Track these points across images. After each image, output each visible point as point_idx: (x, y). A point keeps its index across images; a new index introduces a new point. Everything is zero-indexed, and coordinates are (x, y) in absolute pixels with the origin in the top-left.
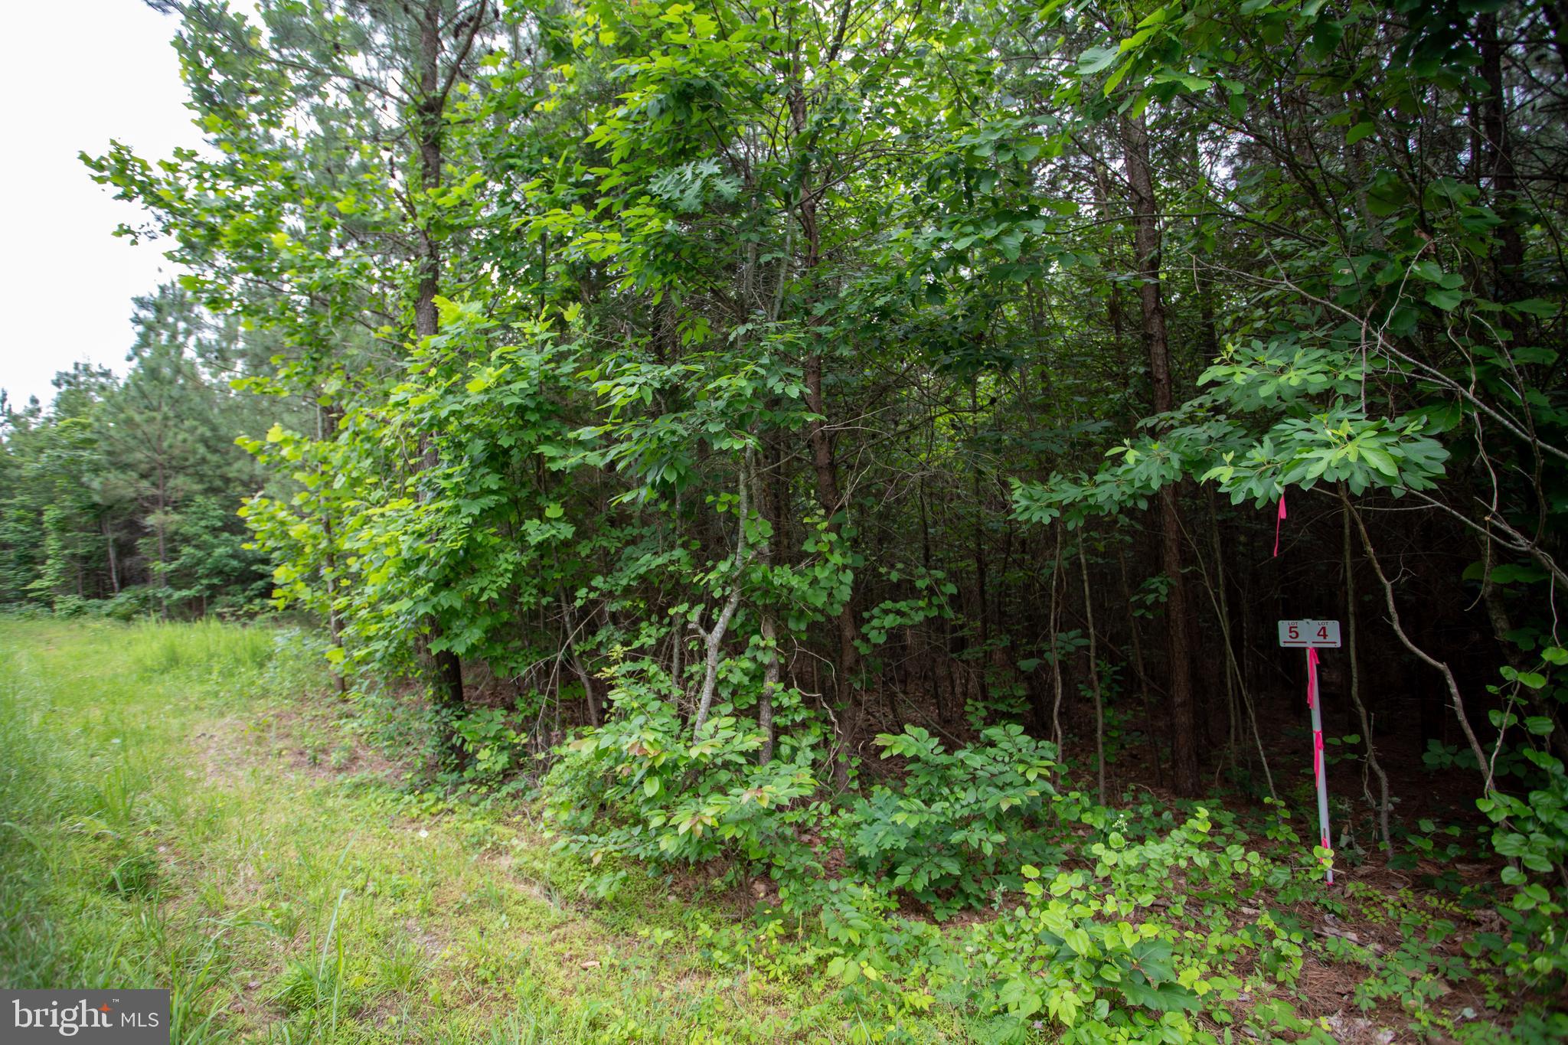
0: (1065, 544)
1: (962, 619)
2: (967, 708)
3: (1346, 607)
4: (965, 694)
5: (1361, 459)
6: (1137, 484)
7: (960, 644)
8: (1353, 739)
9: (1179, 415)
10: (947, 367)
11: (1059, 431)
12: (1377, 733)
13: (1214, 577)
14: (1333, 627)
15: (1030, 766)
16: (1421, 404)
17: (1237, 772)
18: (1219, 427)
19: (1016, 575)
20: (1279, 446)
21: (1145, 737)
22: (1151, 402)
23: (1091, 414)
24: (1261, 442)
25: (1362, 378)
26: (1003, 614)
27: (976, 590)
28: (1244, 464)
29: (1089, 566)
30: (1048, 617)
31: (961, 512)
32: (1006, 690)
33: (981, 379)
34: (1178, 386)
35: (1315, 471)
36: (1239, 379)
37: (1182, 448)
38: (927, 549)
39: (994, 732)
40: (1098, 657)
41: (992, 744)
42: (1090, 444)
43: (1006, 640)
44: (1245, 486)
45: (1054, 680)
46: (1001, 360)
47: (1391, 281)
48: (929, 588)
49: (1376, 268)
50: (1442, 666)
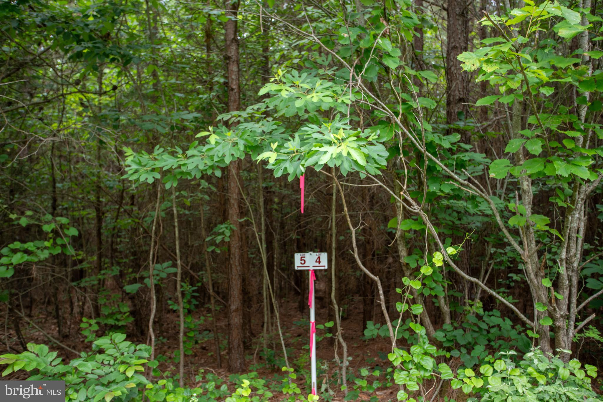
0: (163, 199)
1: (82, 255)
2: (82, 325)
3: (331, 245)
4: (82, 314)
5: (349, 154)
6: (216, 159)
7: (80, 275)
8: (330, 324)
9: (244, 114)
10: (79, 55)
11: (164, 117)
12: (343, 319)
13: (259, 225)
14: (324, 256)
15: (129, 365)
16: (376, 124)
17: (267, 352)
18: (268, 125)
19: (126, 222)
20: (303, 141)
21: (212, 335)
22: (227, 104)
23: (186, 107)
24: (293, 137)
25: (349, 102)
26: (115, 250)
27: (94, 233)
28: (282, 151)
29: (179, 216)
30: (148, 252)
31: (84, 171)
32: (114, 309)
33: (107, 71)
34: (244, 95)
35: (324, 160)
36: (284, 94)
37: (246, 136)
38: (55, 200)
39: (103, 342)
40: (182, 280)
41: (101, 351)
42: (184, 129)
43: (116, 270)
44: (283, 166)
45: (150, 298)
46: (123, 56)
47: (367, 46)
48: (55, 232)
49: (360, 37)
50: (376, 278)
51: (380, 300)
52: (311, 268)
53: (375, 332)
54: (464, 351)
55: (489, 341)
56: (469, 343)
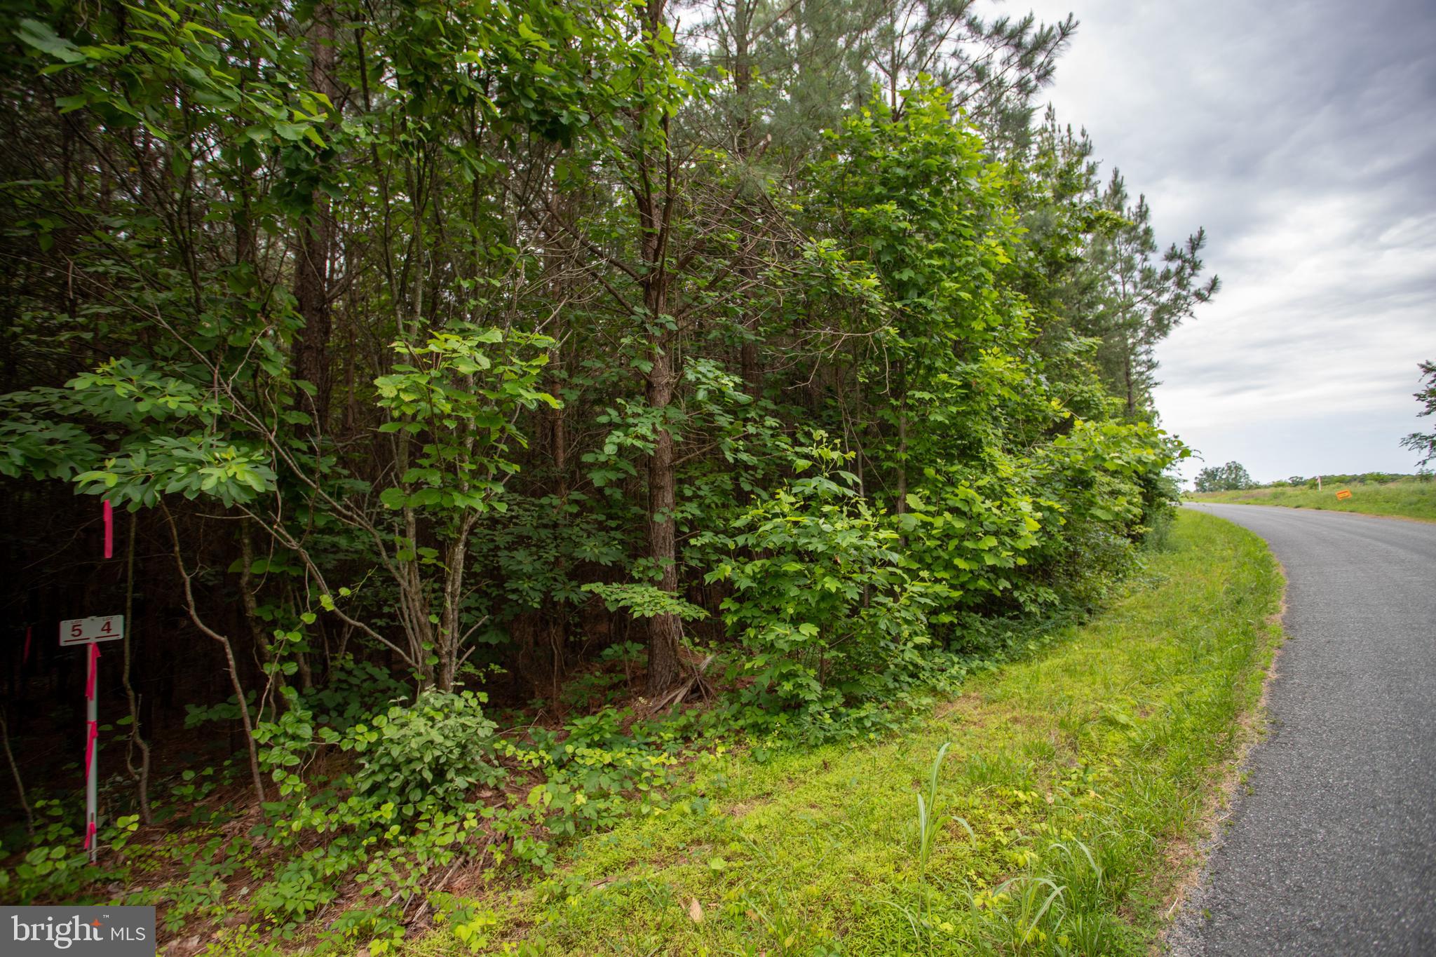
8: (127, 721)
14: (118, 621)
25: (218, 412)
44: (124, 490)
50: (223, 639)
51: (228, 666)
52: (93, 640)
53: (204, 717)
54: (334, 714)
55: (363, 696)
56: (339, 705)
